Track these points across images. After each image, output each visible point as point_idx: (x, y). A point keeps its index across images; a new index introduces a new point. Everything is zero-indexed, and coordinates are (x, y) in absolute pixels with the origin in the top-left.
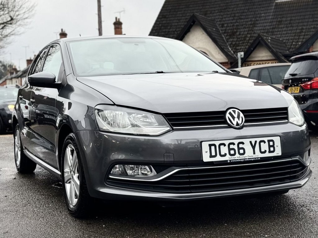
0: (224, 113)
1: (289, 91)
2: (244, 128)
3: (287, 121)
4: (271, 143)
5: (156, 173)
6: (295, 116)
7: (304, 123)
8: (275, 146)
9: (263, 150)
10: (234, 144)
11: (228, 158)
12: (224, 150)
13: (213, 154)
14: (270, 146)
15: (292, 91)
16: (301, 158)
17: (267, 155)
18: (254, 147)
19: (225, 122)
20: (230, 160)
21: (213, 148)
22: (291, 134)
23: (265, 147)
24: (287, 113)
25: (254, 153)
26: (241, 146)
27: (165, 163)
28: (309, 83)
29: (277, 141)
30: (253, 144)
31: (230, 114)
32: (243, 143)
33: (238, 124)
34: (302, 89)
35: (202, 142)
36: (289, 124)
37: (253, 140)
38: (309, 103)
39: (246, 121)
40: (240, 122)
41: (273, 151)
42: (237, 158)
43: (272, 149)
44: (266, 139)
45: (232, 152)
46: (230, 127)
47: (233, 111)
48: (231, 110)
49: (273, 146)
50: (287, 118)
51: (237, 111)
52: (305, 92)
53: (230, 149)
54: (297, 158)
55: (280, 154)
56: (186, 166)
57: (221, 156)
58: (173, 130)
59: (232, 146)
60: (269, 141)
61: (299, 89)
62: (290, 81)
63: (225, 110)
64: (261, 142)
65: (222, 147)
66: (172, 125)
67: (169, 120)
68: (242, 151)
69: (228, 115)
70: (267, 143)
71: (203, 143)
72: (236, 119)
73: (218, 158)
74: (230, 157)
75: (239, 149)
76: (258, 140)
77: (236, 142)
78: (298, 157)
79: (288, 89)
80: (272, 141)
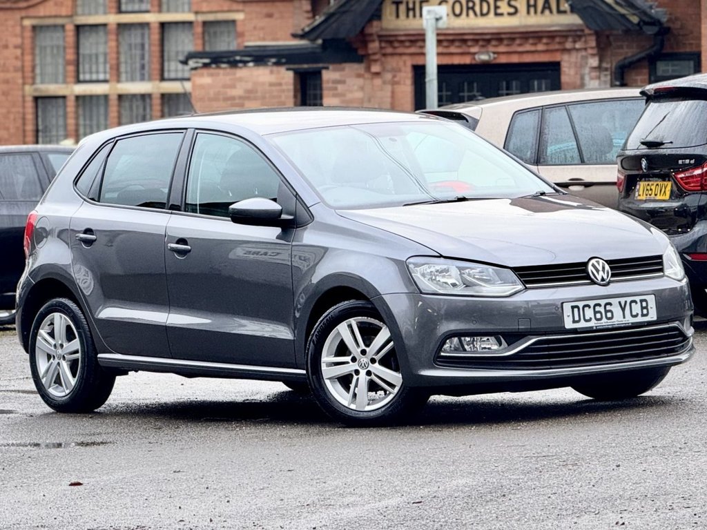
0: (585, 264)
1: (641, 193)
2: (611, 285)
3: (662, 274)
4: (644, 304)
5: (506, 345)
6: (672, 267)
7: (684, 277)
8: (649, 307)
9: (634, 313)
10: (599, 305)
11: (593, 324)
12: (589, 313)
13: (577, 318)
14: (643, 308)
15: (650, 192)
16: (681, 325)
17: (640, 319)
18: (623, 309)
19: (588, 277)
20: (596, 327)
21: (576, 310)
22: (667, 292)
23: (637, 309)
24: (661, 264)
25: (624, 317)
26: (608, 308)
27: (520, 331)
28: (698, 172)
29: (651, 300)
30: (623, 305)
31: (593, 265)
32: (610, 304)
33: (603, 280)
34: (679, 189)
35: (562, 303)
36: (665, 278)
37: (623, 300)
38: (698, 231)
39: (613, 275)
40: (605, 277)
41: (647, 315)
42: (604, 324)
43: (645, 312)
44: (638, 299)
45: (598, 316)
46: (593, 283)
47: (596, 261)
48: (593, 261)
49: (646, 308)
50: (661, 270)
51: (601, 261)
52: (686, 198)
53: (595, 313)
54: (675, 324)
55: (655, 318)
56: (545, 334)
57: (586, 321)
58: (526, 288)
59: (598, 309)
60: (642, 301)
61: (669, 188)
62: (644, 163)
63: (586, 260)
64: (632, 302)
65: (586, 309)
66: (525, 283)
67: (520, 276)
68: (609, 315)
69: (590, 268)
70: (639, 303)
71: (564, 304)
72: (601, 273)
73: (583, 324)
74: (596, 322)
75: (606, 311)
76: (629, 299)
77: (603, 302)
78: (677, 322)
79: (638, 187)
80: (645, 300)
